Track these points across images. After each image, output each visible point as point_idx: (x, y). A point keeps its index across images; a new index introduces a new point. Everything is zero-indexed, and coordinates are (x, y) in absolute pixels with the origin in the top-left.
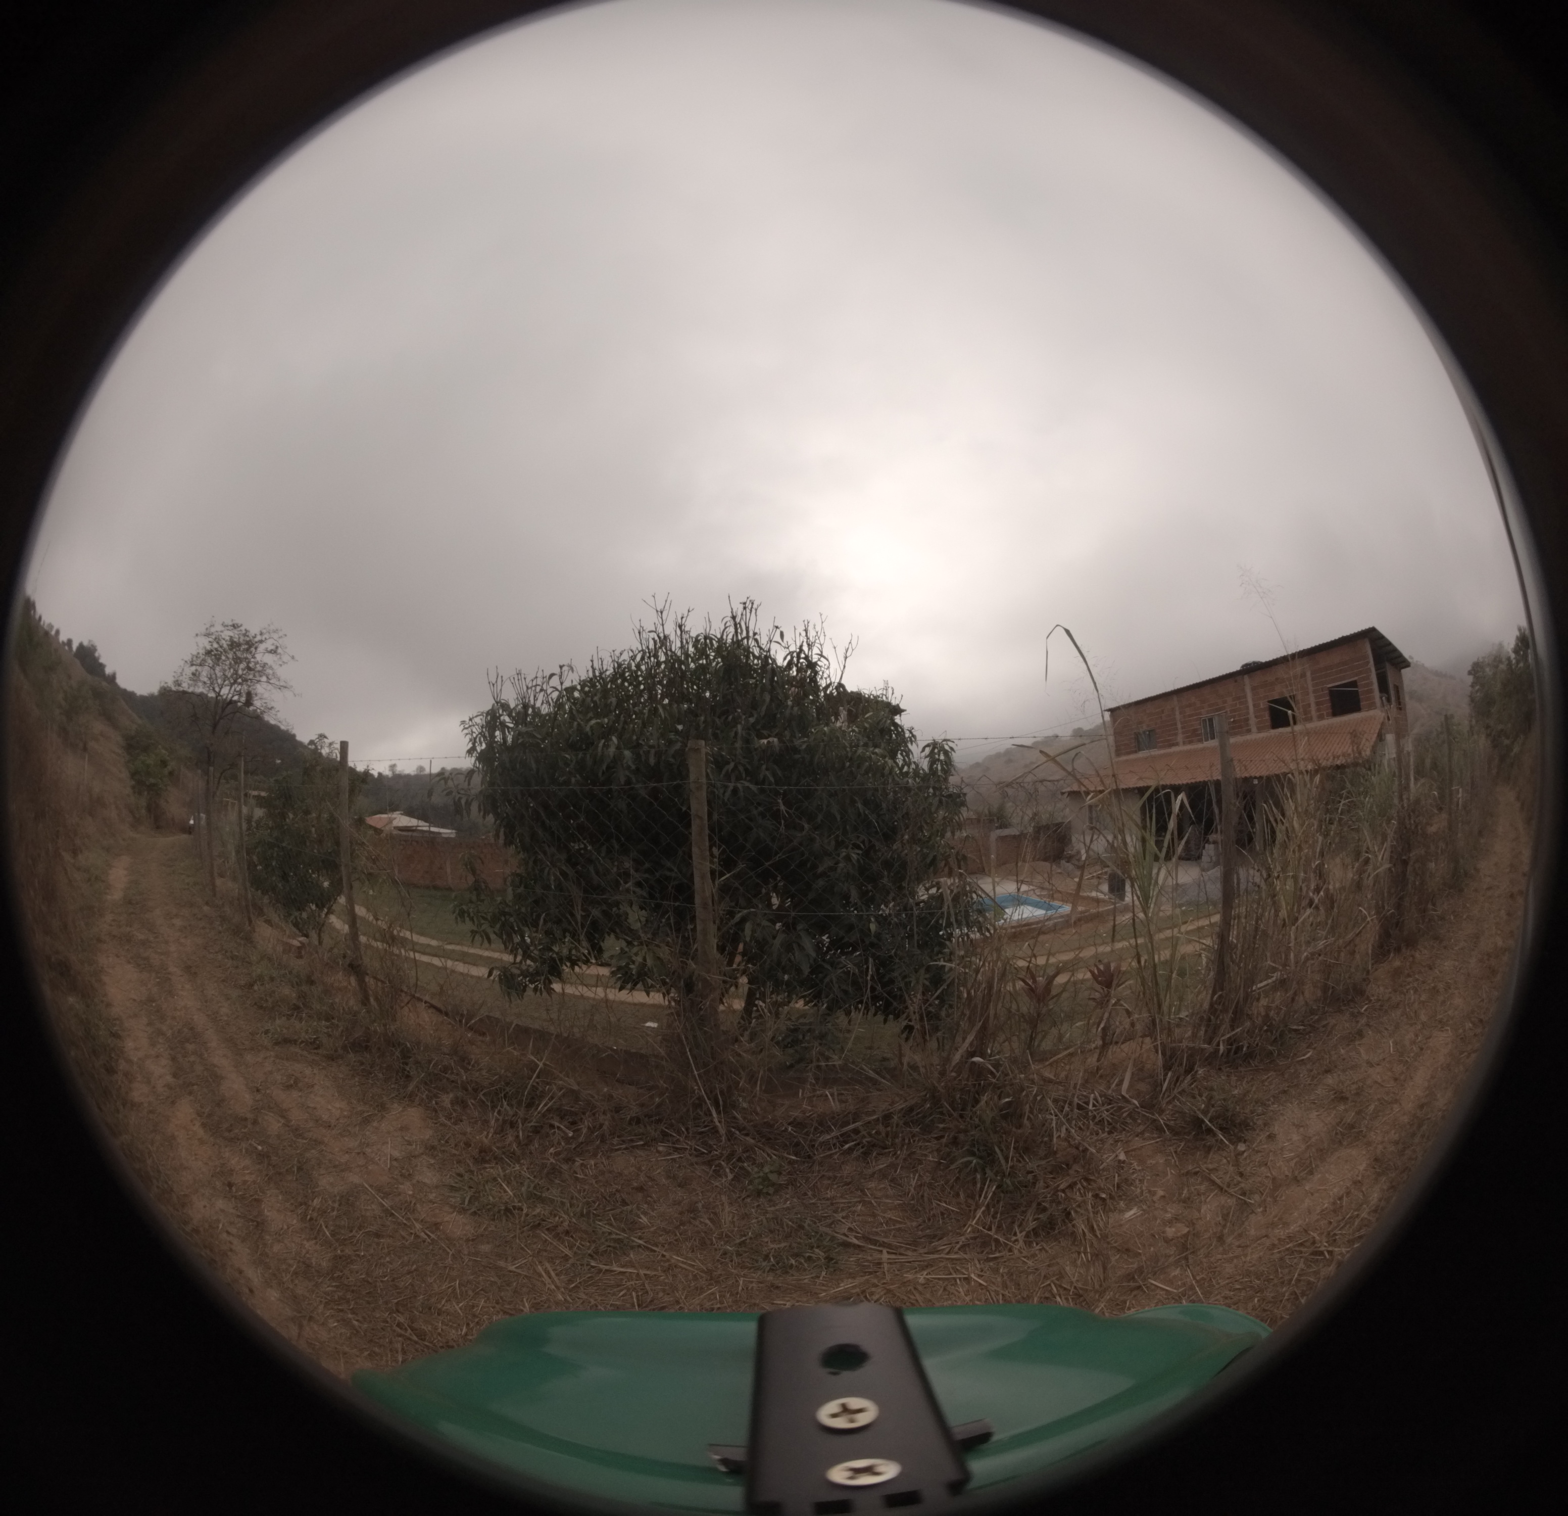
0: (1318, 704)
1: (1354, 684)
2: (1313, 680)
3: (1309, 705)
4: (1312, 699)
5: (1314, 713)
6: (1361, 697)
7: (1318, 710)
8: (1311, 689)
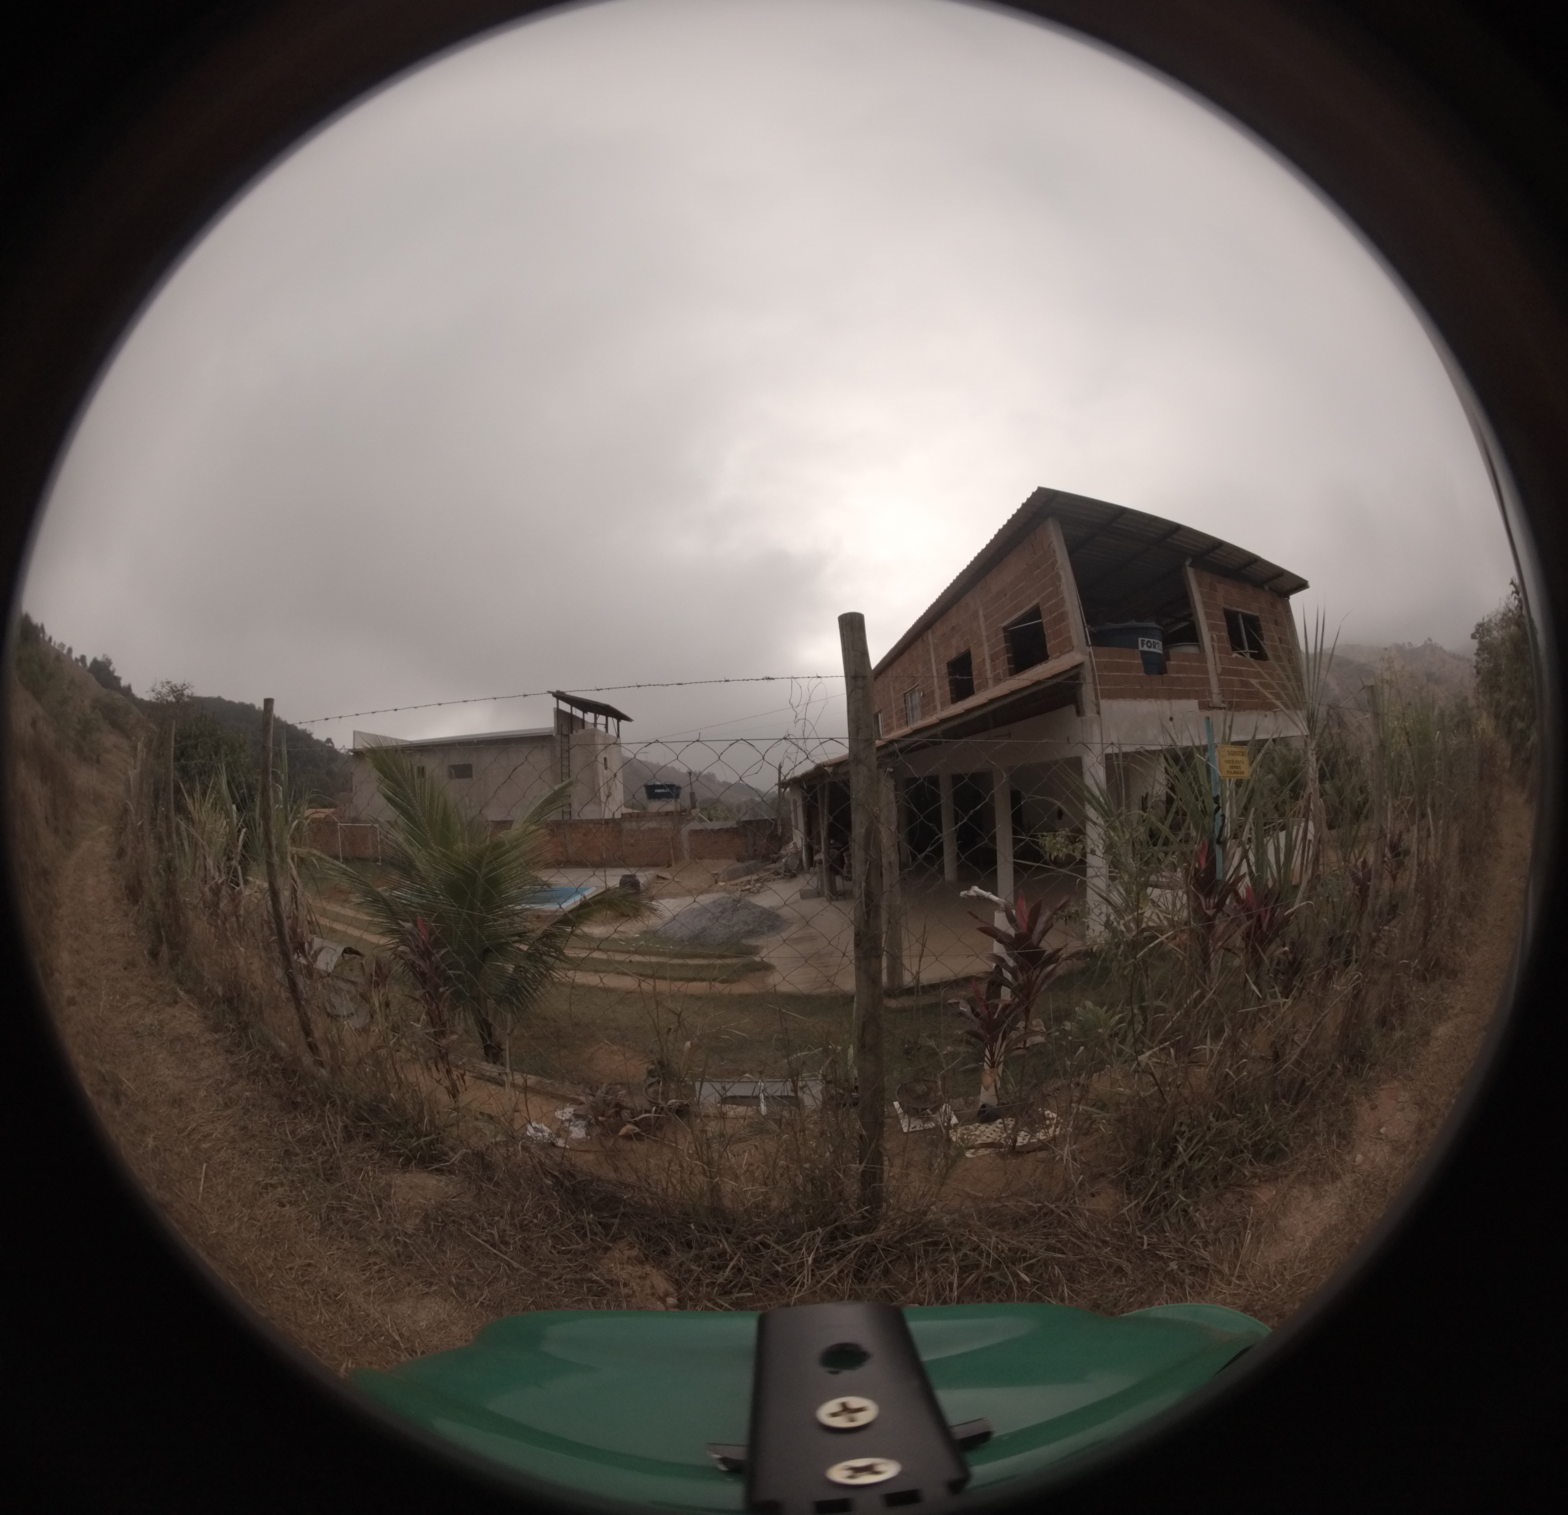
0: (993, 658)
1: (1035, 613)
2: (986, 618)
3: (984, 660)
4: (986, 651)
5: (989, 674)
6: (1048, 632)
7: (994, 668)
8: (984, 633)
